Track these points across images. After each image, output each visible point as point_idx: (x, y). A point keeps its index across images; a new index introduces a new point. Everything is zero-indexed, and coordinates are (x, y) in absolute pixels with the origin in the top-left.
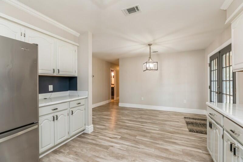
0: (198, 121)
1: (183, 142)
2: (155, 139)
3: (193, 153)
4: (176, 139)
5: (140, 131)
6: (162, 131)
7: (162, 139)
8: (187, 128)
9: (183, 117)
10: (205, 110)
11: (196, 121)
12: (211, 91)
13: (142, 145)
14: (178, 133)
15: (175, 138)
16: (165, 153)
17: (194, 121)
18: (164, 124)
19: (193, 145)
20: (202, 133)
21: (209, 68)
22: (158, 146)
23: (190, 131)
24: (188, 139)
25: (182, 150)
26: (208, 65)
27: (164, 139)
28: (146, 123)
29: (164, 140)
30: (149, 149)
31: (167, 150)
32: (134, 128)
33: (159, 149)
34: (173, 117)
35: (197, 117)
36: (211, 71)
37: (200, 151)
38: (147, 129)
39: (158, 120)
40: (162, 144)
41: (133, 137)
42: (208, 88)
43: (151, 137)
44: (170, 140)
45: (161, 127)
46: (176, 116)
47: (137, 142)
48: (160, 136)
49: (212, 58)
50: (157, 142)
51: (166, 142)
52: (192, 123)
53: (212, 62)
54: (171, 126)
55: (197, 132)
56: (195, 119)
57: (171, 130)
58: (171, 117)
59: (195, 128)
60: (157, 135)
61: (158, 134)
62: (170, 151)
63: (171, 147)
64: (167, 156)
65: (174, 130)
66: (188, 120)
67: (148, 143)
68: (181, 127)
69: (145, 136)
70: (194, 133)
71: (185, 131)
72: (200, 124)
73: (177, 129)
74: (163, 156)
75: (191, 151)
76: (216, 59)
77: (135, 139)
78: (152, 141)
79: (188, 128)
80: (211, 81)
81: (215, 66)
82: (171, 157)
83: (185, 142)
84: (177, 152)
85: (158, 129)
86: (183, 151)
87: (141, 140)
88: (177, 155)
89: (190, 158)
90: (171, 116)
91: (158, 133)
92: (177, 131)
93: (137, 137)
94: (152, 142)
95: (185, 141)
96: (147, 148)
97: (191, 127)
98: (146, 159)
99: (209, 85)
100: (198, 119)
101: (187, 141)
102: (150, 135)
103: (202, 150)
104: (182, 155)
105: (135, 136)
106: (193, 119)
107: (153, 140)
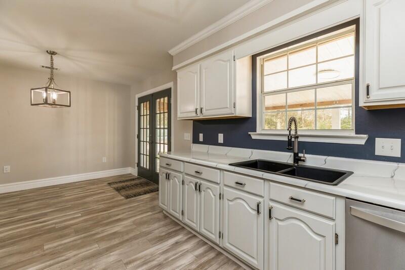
0: (128, 183)
1: (127, 213)
2: (86, 230)
3: (145, 219)
4: (118, 215)
5: (45, 233)
6: (89, 214)
7: (98, 223)
8: (120, 196)
9: (106, 184)
10: (130, 168)
11: (126, 183)
12: (139, 142)
13: (71, 251)
14: (114, 207)
15: (116, 213)
16: (115, 239)
17: (124, 184)
18: (86, 203)
19: (139, 211)
20: (141, 195)
21: (137, 111)
22: (99, 236)
23: (127, 197)
24: (131, 207)
25: (132, 223)
26: (136, 107)
27: (101, 223)
28: (45, 214)
29: (101, 225)
30: (88, 248)
31: (115, 233)
32: (21, 236)
33: (102, 239)
34: (91, 189)
35: (124, 179)
36: (139, 116)
37: (150, 213)
38: (56, 223)
39: (67, 201)
40: (102, 232)
41: (35, 253)
42: (136, 137)
43: (77, 232)
44: (111, 220)
45: (81, 210)
46: (95, 186)
47: (54, 254)
48: (90, 223)
49: (142, 100)
50: (93, 232)
51: (107, 224)
52: (123, 188)
53: (142, 104)
54: (98, 201)
55: (135, 196)
56: (124, 182)
57: (102, 206)
58: (87, 190)
59: (130, 192)
60: (85, 224)
61: (86, 221)
62: (120, 233)
63: (117, 228)
64: (122, 240)
65: (106, 206)
66: (116, 186)
67: (79, 242)
68: (113, 198)
69: (62, 237)
70: (133, 198)
71: (121, 200)
72: (133, 186)
73: (109, 203)
74: (115, 243)
75: (142, 218)
76: (148, 102)
77: (44, 251)
78: (83, 235)
79: (122, 196)
80: (139, 129)
81: (145, 111)
82: (126, 237)
83: (130, 213)
84: (129, 228)
85: (80, 215)
86: (134, 223)
87: (61, 245)
88: (132, 231)
89: (146, 226)
90: (88, 188)
91: (84, 220)
92: (111, 205)
93: (45, 247)
94: (84, 237)
95: (129, 211)
96: (83, 250)
97: (124, 192)
98: (94, 264)
99: (137, 133)
100: (127, 181)
101: (131, 211)
102: (73, 230)
103: (151, 212)
104: (135, 228)
105: (40, 247)
106: (120, 182)
107: (85, 233)
